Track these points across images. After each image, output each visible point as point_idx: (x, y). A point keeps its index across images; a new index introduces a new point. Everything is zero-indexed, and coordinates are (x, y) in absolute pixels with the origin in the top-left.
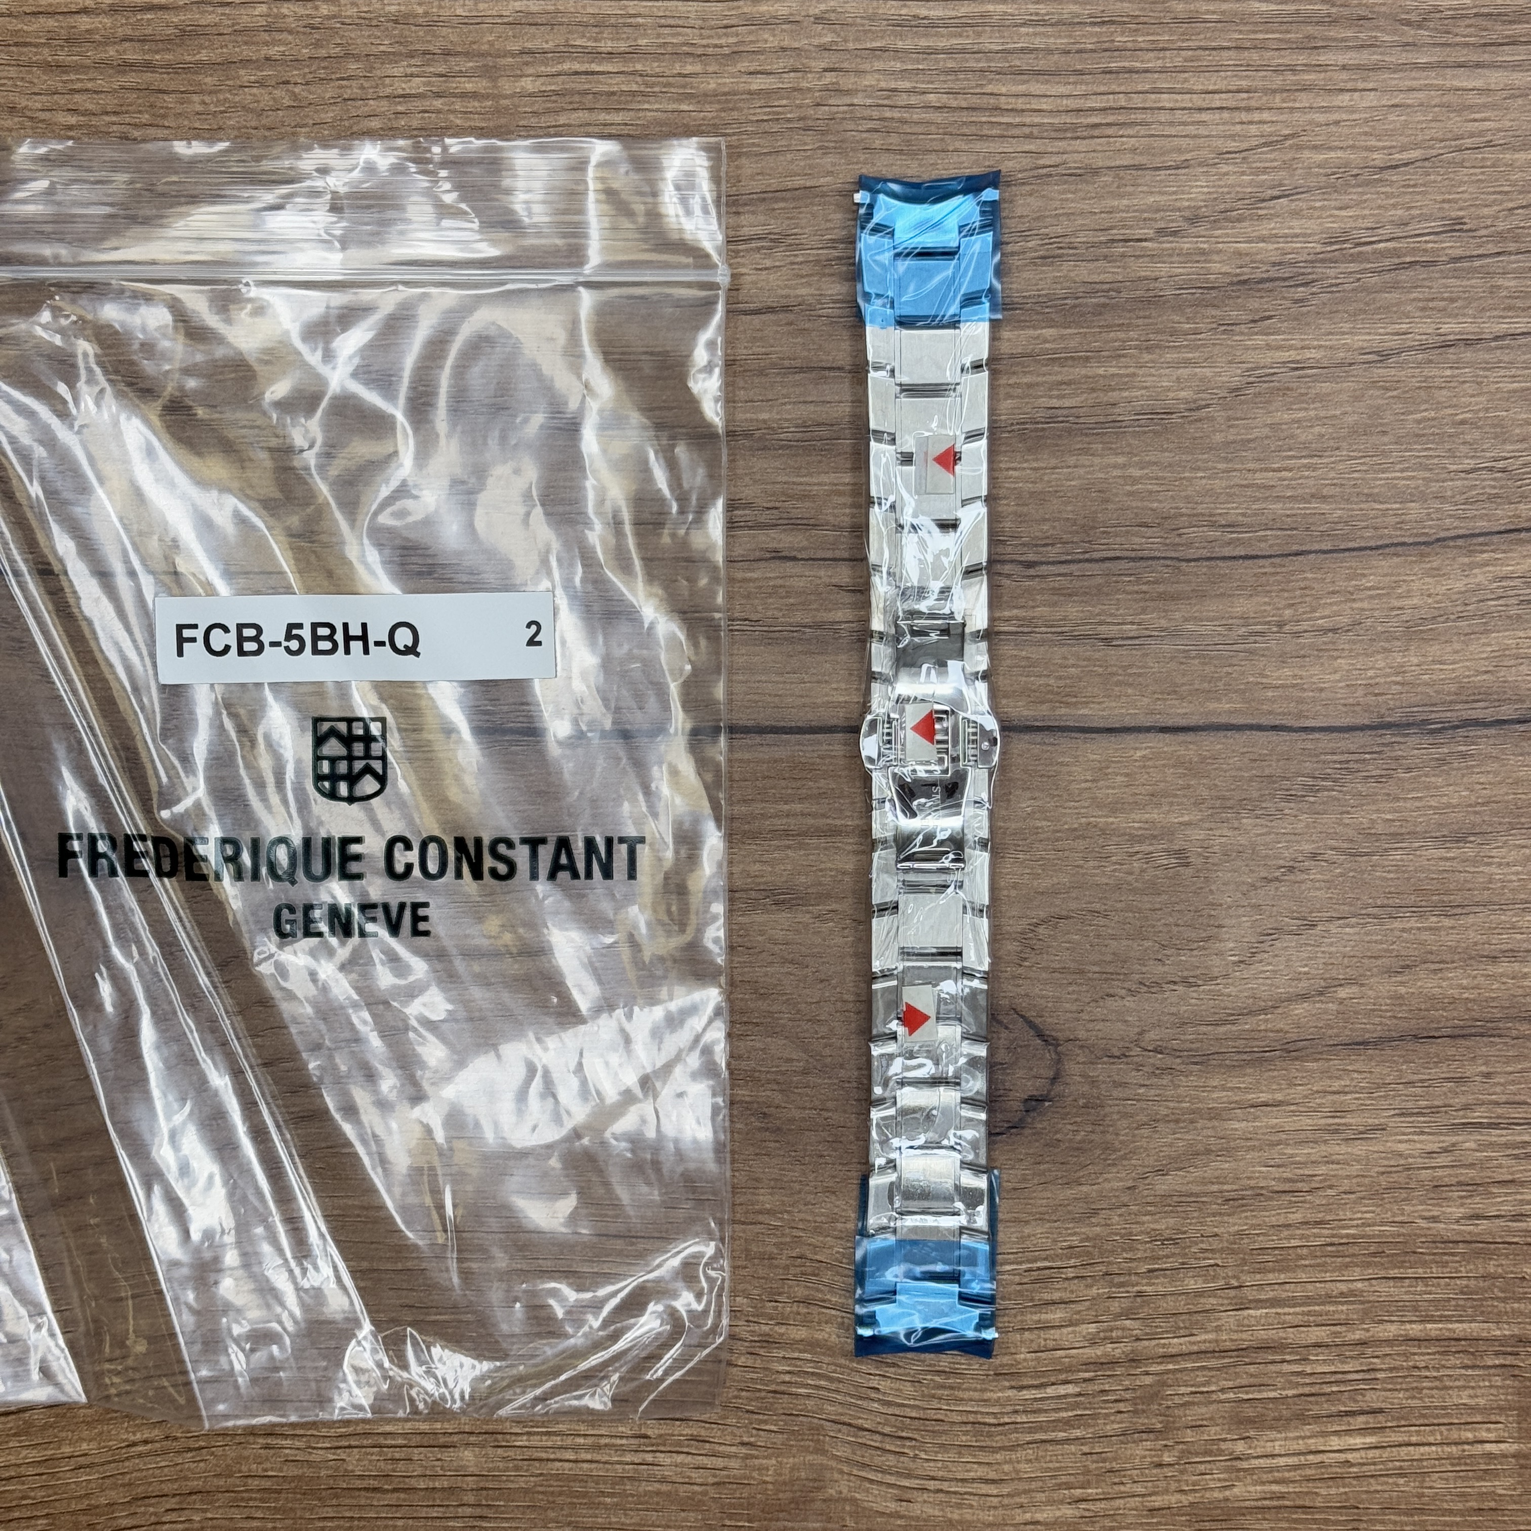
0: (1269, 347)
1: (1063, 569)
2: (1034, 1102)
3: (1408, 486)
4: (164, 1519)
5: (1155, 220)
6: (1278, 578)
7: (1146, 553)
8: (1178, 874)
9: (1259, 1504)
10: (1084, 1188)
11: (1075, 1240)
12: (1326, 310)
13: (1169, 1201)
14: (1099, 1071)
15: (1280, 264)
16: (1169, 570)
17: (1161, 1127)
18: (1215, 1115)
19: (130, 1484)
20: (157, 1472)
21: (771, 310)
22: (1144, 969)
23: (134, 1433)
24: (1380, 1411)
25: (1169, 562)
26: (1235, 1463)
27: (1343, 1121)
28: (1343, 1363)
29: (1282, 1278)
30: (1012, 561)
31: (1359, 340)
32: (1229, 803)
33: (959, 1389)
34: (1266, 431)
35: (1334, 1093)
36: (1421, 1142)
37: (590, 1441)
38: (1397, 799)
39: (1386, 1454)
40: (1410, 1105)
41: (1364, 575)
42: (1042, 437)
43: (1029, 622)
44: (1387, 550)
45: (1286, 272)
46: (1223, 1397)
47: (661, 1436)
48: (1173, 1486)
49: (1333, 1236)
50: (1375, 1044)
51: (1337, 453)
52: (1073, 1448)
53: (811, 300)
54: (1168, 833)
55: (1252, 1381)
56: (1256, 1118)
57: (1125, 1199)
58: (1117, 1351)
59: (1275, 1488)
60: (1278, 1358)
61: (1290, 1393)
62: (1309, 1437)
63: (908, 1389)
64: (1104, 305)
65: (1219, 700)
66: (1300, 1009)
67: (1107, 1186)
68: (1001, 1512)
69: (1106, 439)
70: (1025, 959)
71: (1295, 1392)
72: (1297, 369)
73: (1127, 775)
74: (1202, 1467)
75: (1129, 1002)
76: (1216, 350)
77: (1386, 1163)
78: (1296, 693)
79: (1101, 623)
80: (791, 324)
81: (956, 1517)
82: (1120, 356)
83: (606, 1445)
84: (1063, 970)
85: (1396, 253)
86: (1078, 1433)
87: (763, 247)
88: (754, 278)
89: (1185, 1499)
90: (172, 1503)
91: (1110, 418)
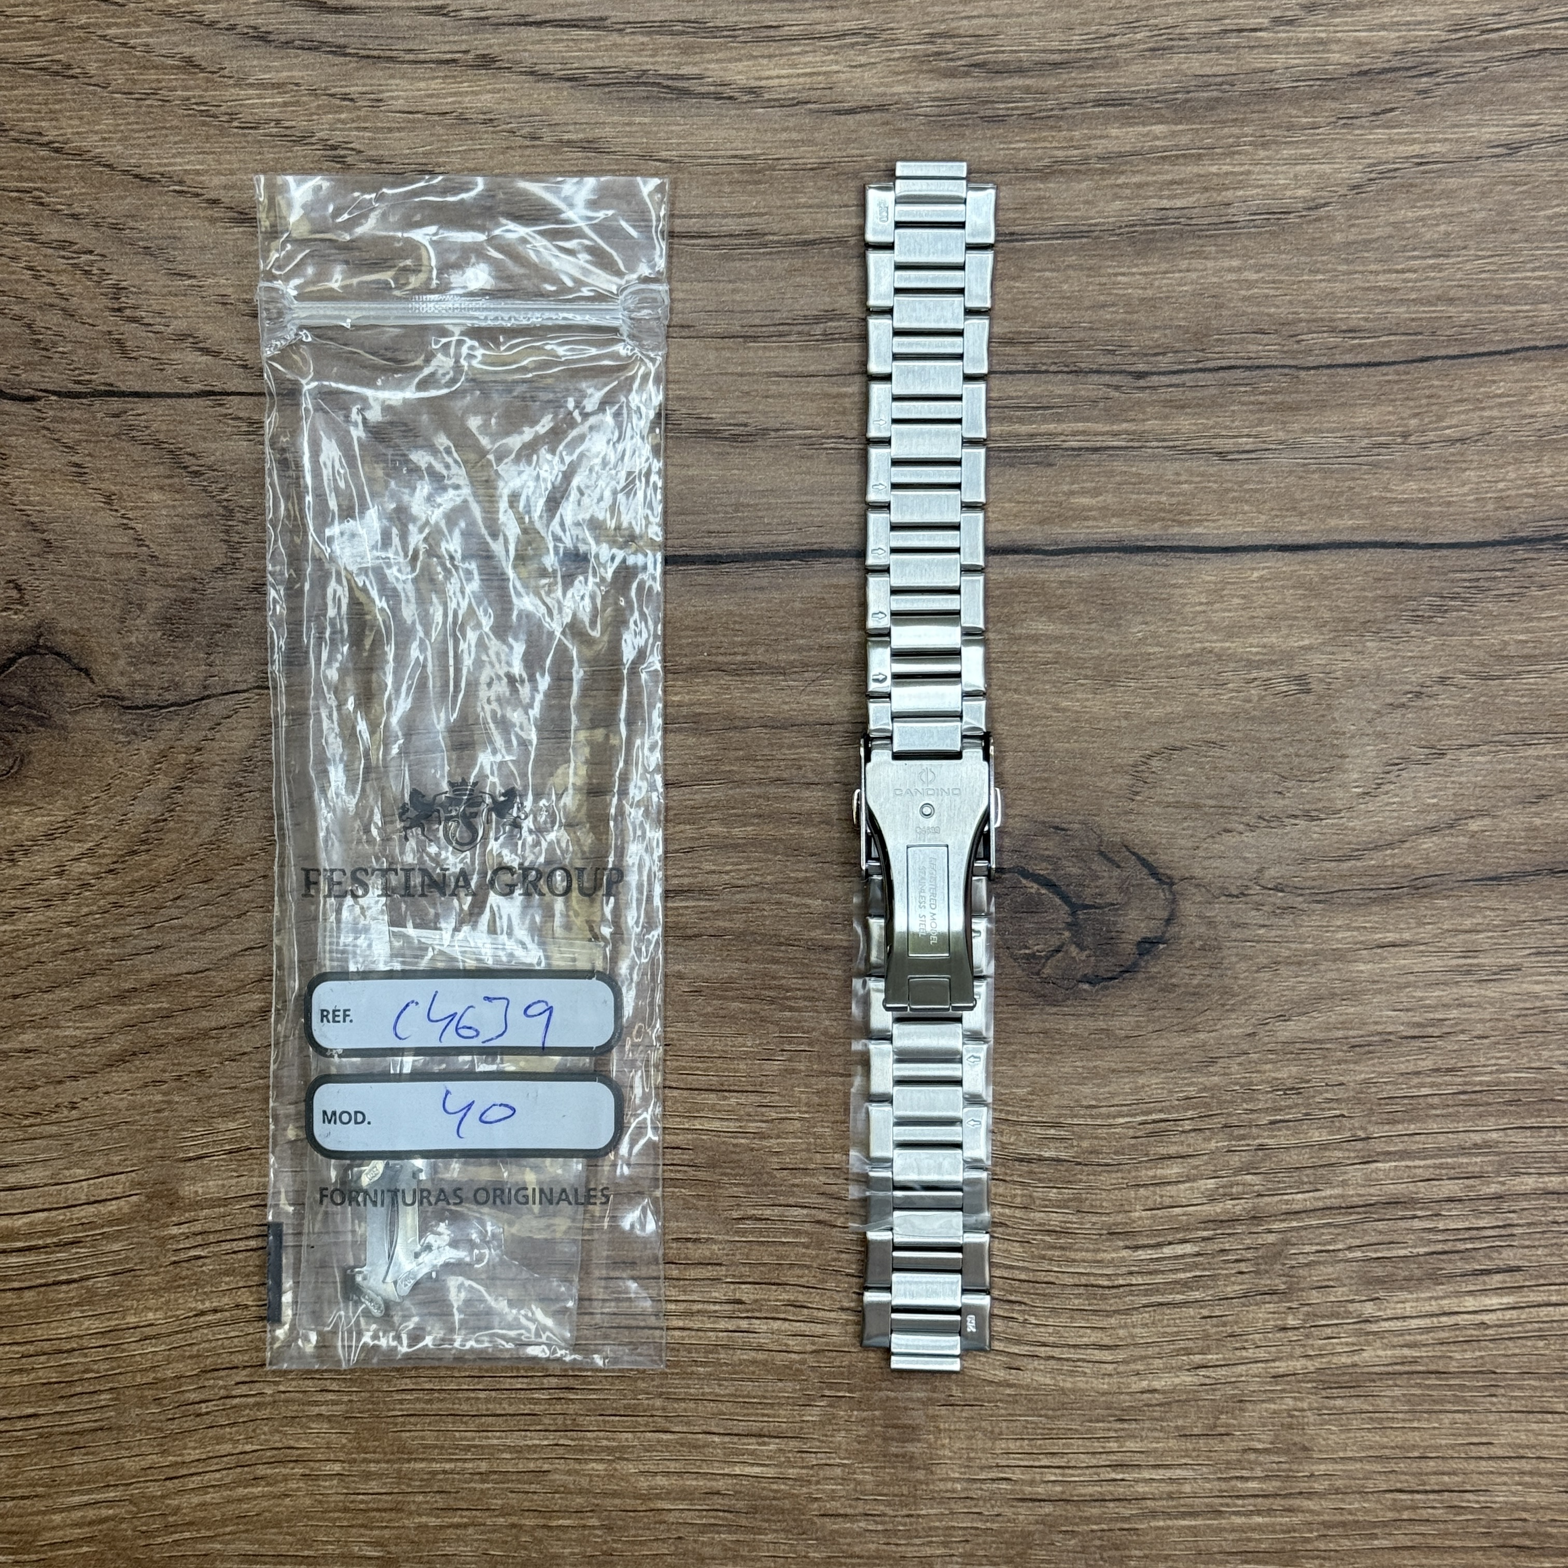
0: (1391, 141)
1: (1175, 379)
2: (1147, 946)
3: (1539, 287)
4: (234, 1393)
5: (1271, 9)
6: (1403, 386)
7: (1262, 362)
8: (1298, 701)
9: (1390, 1369)
10: (1202, 1036)
11: (1192, 1091)
12: (1452, 101)
13: (1291, 1048)
14: (1217, 911)
15: (1402, 53)
16: (1287, 379)
17: (1284, 971)
18: (1339, 956)
19: (198, 1356)
20: (226, 1342)
21: (867, 109)
22: (1263, 803)
23: (203, 1301)
24: (1518, 1269)
25: (1286, 371)
26: (1363, 1326)
27: (1475, 961)
28: (1477, 1218)
29: (1413, 1128)
30: (1121, 372)
31: (1487, 133)
32: (1352, 626)
33: (1070, 1249)
34: (1389, 230)
35: (1466, 932)
36: (1559, 983)
37: (682, 1307)
38: (1531, 619)
39: (1524, 1315)
40: (1546, 944)
41: (1494, 382)
42: (1152, 240)
43: (1140, 436)
44: (1518, 355)
45: (1410, 61)
46: (1350, 1255)
47: (756, 1301)
48: (1299, 1351)
49: (1466, 1084)
50: (1510, 879)
51: (1464, 252)
52: (1191, 1311)
53: (908, 98)
54: (1289, 657)
55: (1380, 1238)
56: (1383, 959)
57: (1245, 1046)
58: (1238, 1207)
59: (1406, 1352)
60: (1409, 1213)
61: (1422, 1250)
62: (1442, 1298)
63: (1017, 1249)
64: (1217, 100)
65: (1341, 517)
66: (1428, 843)
67: (1226, 1032)
68: (1115, 1380)
69: (1220, 241)
70: (1137, 793)
71: (1426, 1250)
72: (1421, 164)
73: (1244, 597)
74: (1329, 1331)
75: (1248, 837)
76: (1337, 144)
77: (1521, 1005)
78: (1423, 508)
79: (1215, 437)
80: (887, 123)
81: (1069, 1385)
82: (1234, 153)
83: (698, 1312)
84: (1177, 805)
85: (1524, 40)
86: (1197, 1295)
87: (857, 43)
88: (848, 75)
89: (1311, 1365)
90: (242, 1375)
91: (1224, 219)
